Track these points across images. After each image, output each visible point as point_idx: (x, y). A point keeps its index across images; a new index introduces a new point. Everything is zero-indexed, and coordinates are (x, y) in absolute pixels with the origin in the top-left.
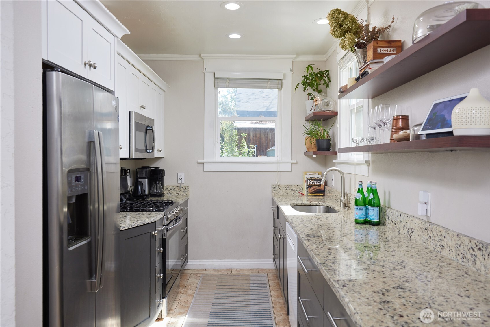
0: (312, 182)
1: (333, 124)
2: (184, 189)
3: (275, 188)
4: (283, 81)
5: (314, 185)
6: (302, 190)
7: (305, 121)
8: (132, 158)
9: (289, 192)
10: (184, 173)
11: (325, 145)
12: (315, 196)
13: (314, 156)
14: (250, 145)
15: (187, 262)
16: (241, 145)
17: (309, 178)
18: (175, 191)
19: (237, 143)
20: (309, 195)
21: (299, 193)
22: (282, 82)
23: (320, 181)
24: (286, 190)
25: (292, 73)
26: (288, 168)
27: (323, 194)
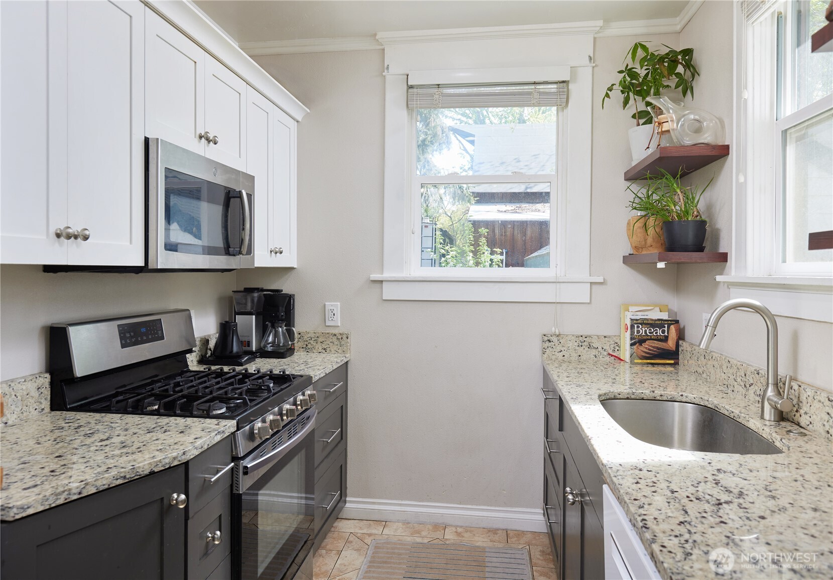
0: (646, 331)
1: (711, 182)
2: (338, 339)
3: (549, 341)
4: (571, 86)
5: (649, 337)
6: (617, 348)
7: (625, 180)
8: (155, 267)
9: (585, 351)
10: (339, 303)
11: (690, 237)
12: (653, 364)
13: (661, 265)
14: (495, 249)
15: (345, 502)
16: (478, 250)
17: (637, 320)
18: (319, 342)
19: (471, 245)
20: (636, 361)
21: (609, 354)
22: (568, 89)
23: (666, 329)
24: (577, 348)
25: (593, 67)
26: (582, 294)
27: (672, 362)
